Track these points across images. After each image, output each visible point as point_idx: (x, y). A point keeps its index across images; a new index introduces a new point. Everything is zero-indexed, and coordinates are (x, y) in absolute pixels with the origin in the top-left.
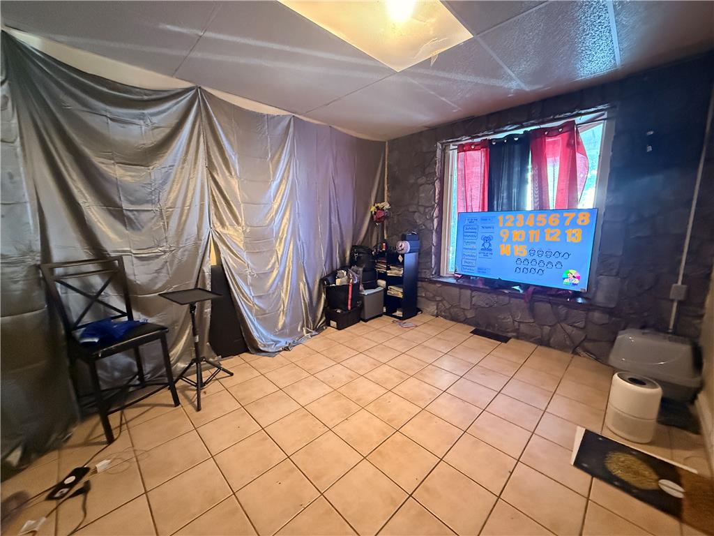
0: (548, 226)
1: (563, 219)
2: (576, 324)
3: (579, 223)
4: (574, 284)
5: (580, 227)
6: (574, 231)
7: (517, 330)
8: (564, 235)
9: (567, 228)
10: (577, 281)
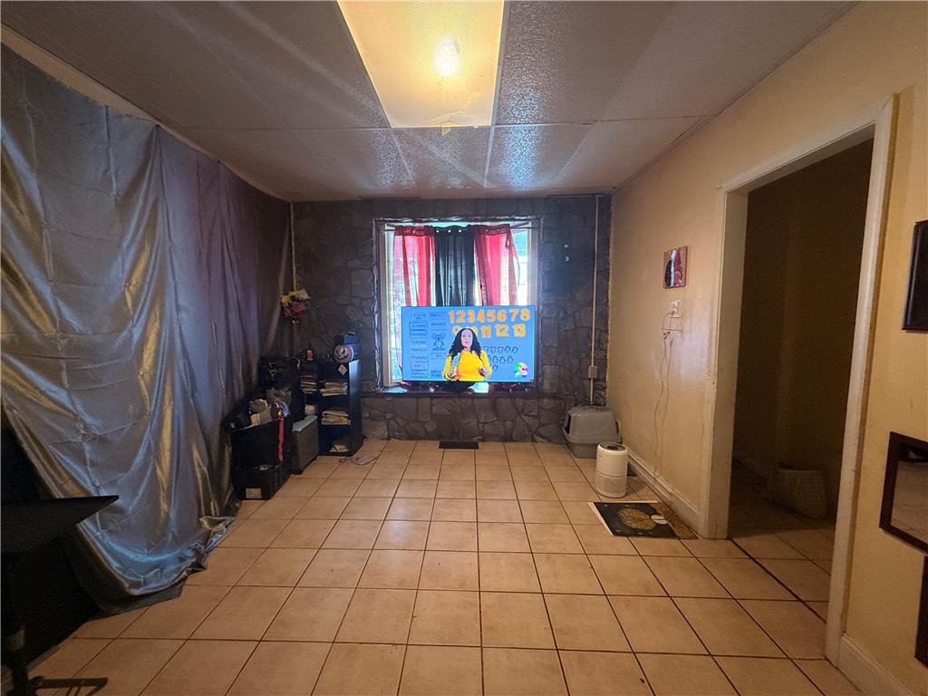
0: (497, 322)
1: (510, 315)
2: (532, 414)
3: (523, 319)
4: (524, 376)
5: (523, 322)
6: (519, 326)
7: (482, 433)
8: (511, 332)
9: (513, 324)
10: (525, 373)
